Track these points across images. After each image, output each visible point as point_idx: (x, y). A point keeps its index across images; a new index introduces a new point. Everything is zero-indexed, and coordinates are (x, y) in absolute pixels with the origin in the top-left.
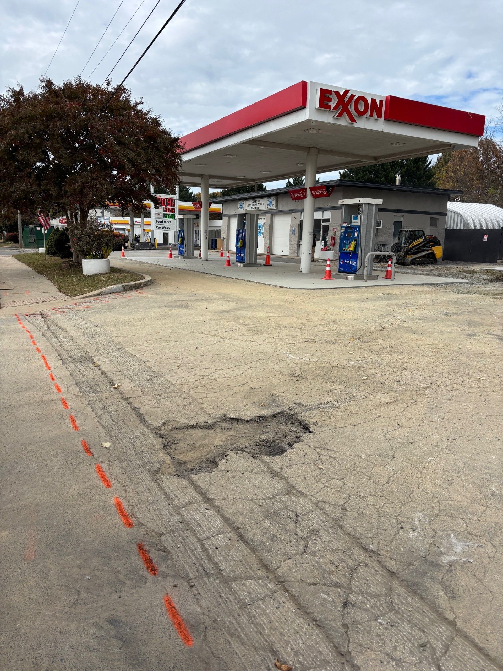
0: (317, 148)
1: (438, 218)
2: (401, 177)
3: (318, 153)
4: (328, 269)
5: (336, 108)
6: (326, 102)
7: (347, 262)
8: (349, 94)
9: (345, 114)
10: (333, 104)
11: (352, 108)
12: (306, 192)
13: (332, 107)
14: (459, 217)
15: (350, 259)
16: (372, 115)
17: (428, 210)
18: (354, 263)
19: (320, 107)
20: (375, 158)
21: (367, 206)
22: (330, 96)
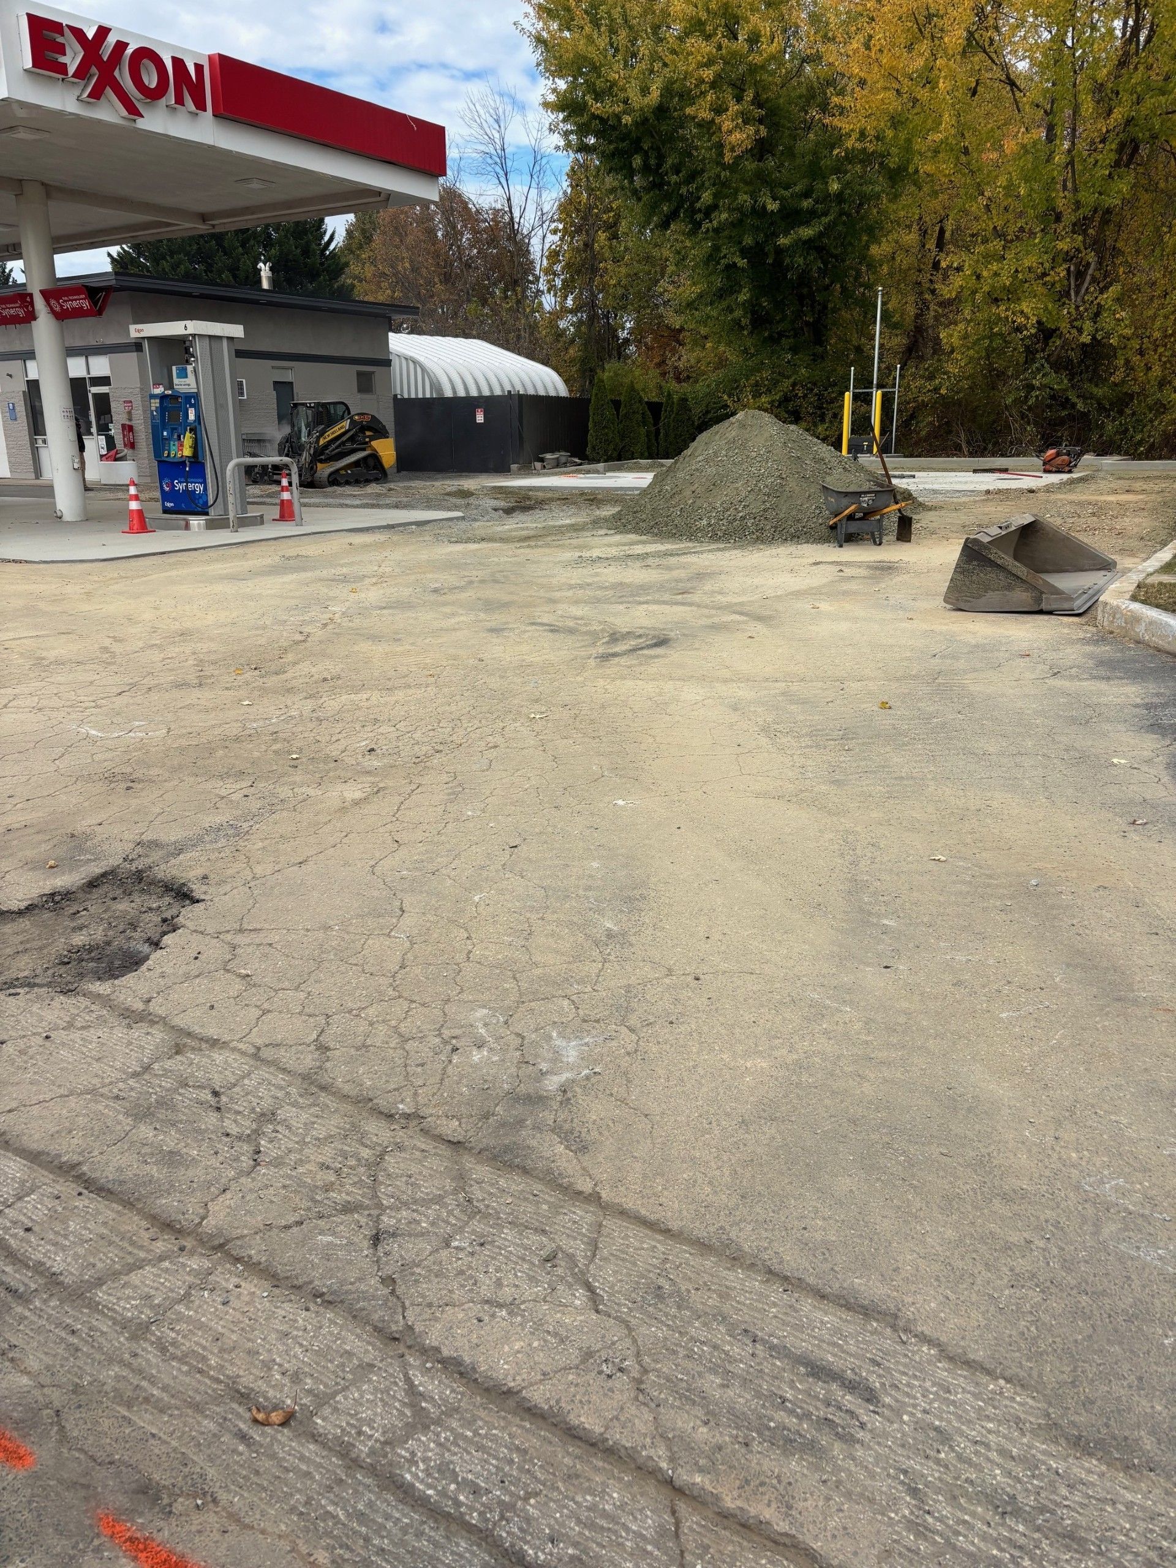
0: (43, 184)
1: (373, 372)
2: (271, 269)
3: (48, 195)
4: (134, 505)
5: (82, 73)
6: (51, 55)
7: (180, 487)
8: (111, 40)
9: (108, 91)
10: (73, 59)
11: (124, 77)
12: (32, 303)
13: (72, 70)
14: (419, 370)
15: (186, 478)
16: (180, 100)
17: (348, 353)
18: (199, 488)
19: (34, 66)
20: (204, 217)
21: (207, 340)
22: (60, 40)
